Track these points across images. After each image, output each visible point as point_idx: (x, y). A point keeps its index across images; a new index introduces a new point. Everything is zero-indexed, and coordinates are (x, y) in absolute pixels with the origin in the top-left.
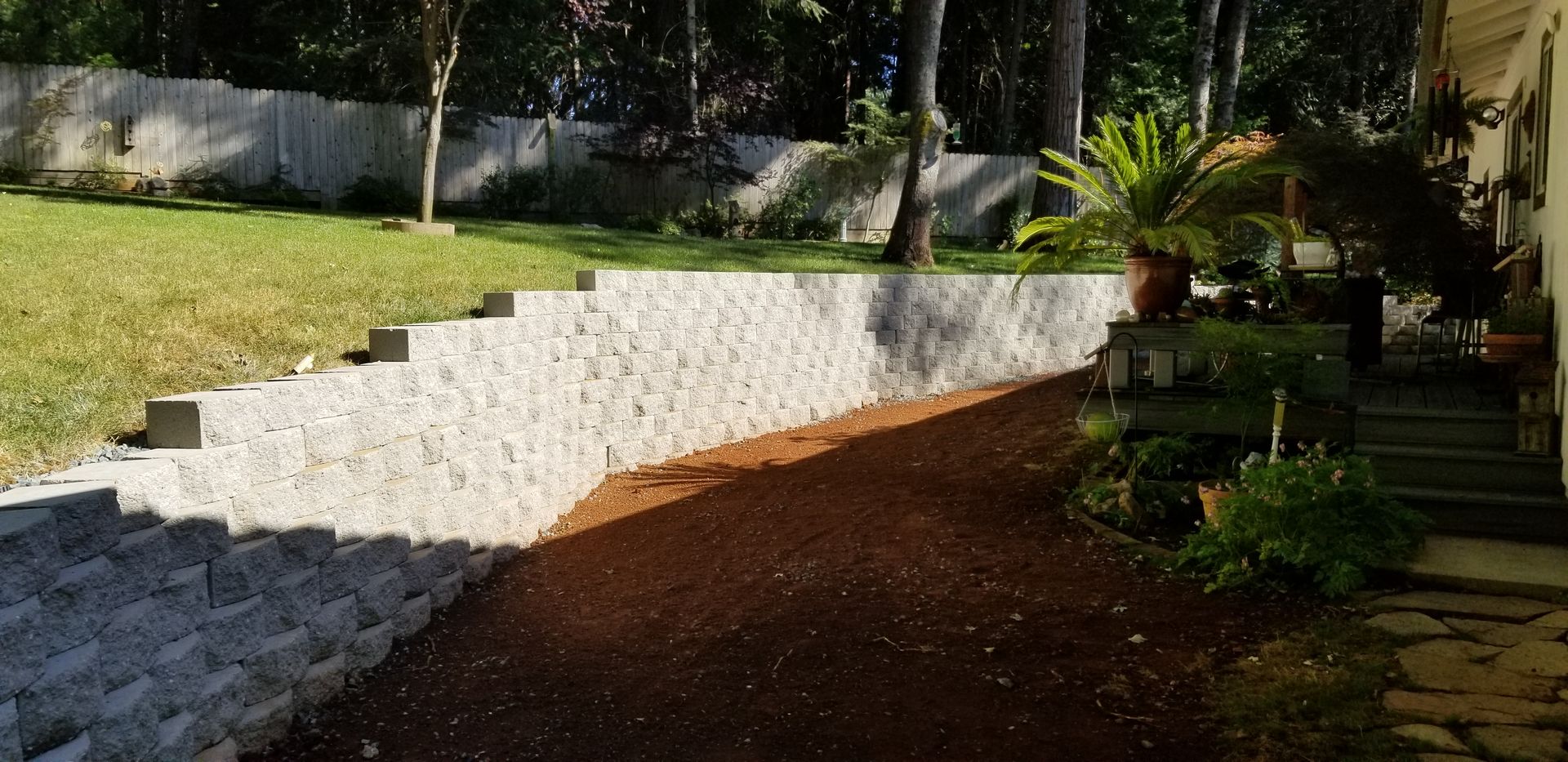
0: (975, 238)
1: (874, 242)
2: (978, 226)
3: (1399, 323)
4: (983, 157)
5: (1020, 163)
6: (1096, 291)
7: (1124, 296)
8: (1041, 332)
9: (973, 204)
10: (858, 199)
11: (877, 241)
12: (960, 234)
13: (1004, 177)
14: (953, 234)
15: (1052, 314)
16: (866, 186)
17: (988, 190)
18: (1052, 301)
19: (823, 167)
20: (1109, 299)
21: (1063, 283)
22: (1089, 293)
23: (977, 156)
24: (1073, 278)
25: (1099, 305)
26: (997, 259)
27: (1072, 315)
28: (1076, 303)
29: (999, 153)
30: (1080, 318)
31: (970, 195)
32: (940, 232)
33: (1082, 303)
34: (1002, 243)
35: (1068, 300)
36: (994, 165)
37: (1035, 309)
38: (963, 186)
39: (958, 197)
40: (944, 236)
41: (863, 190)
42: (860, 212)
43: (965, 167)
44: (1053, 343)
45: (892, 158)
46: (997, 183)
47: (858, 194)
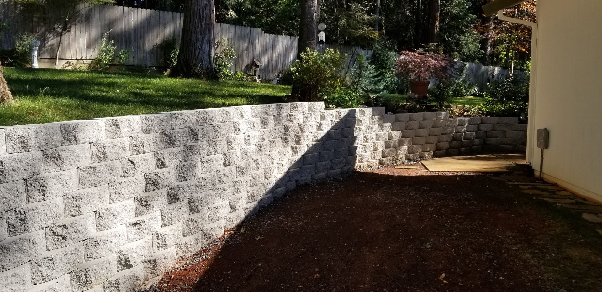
0: (146, 67)
1: (67, 68)
2: (148, 59)
3: (452, 132)
4: (149, 11)
5: (176, 17)
6: (244, 126)
7: (270, 127)
8: (173, 198)
9: (144, 43)
10: (50, 36)
11: (70, 68)
12: (136, 63)
13: (165, 25)
14: (130, 64)
15: (191, 168)
16: (56, 26)
17: (154, 34)
18: (190, 149)
19: (16, 8)
20: (257, 133)
21: (204, 120)
22: (237, 129)
23: (144, 10)
24: (215, 113)
25: (247, 142)
26: (149, 83)
27: (218, 160)
28: (222, 145)
29: (160, 9)
30: (227, 163)
31: (141, 37)
32: (119, 62)
33: (229, 142)
34: (166, 71)
35: (212, 142)
36: (157, 17)
37: (163, 165)
38: (135, 29)
39: (132, 37)
40: (122, 65)
41: (54, 29)
42: (52, 45)
43: (136, 17)
44: (193, 209)
45: (76, 7)
46: (160, 29)
47: (50, 32)
